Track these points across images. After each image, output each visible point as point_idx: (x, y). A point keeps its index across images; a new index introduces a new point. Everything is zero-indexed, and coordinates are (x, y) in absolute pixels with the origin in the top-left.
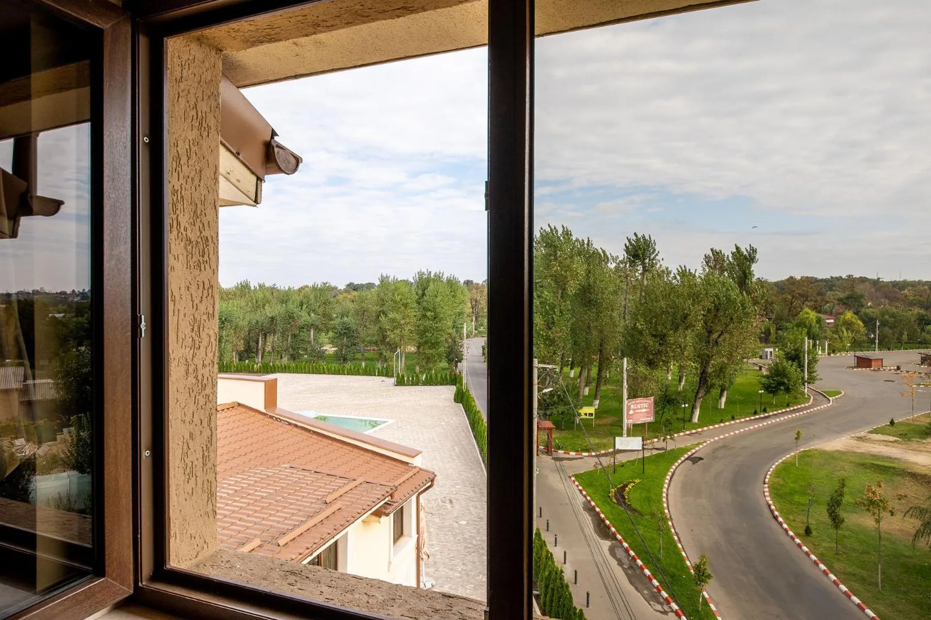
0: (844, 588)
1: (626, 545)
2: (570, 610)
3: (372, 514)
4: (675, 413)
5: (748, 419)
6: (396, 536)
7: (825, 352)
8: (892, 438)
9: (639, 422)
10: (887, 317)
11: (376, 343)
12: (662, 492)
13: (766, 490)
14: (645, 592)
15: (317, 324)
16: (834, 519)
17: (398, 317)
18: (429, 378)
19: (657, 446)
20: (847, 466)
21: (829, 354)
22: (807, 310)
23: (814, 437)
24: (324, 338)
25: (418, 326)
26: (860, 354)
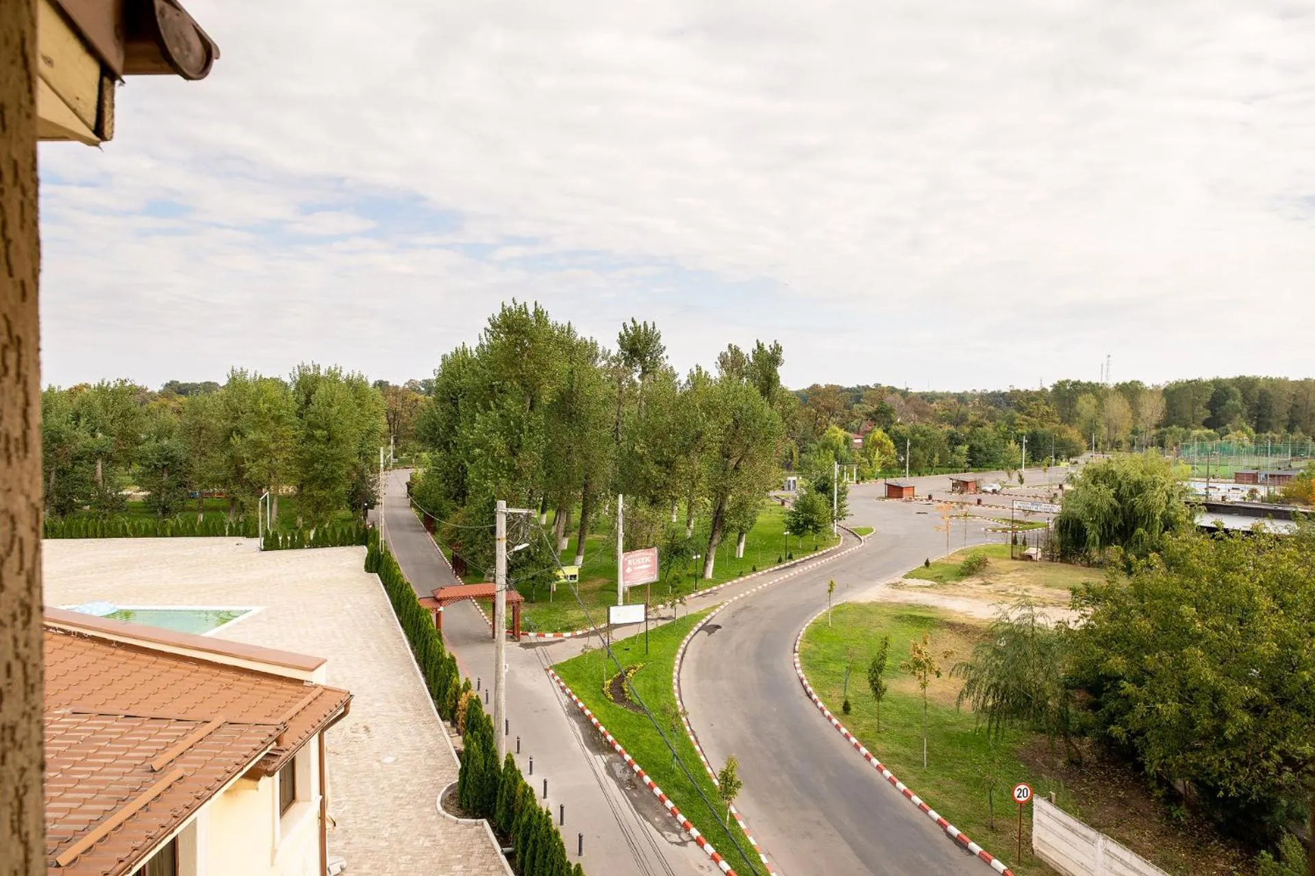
0: (887, 773)
1: (628, 757)
2: (562, 868)
3: (244, 777)
4: (685, 568)
5: (771, 569)
6: (284, 804)
7: (853, 480)
8: (928, 583)
9: (639, 584)
10: (918, 435)
11: (224, 483)
12: (671, 679)
13: (797, 660)
14: (657, 819)
15: (109, 451)
16: (876, 689)
17: (265, 438)
18: (320, 534)
19: (664, 613)
20: (884, 621)
21: (858, 482)
22: (835, 428)
23: (848, 587)
24: (122, 474)
25: (300, 453)
26: (891, 481)
